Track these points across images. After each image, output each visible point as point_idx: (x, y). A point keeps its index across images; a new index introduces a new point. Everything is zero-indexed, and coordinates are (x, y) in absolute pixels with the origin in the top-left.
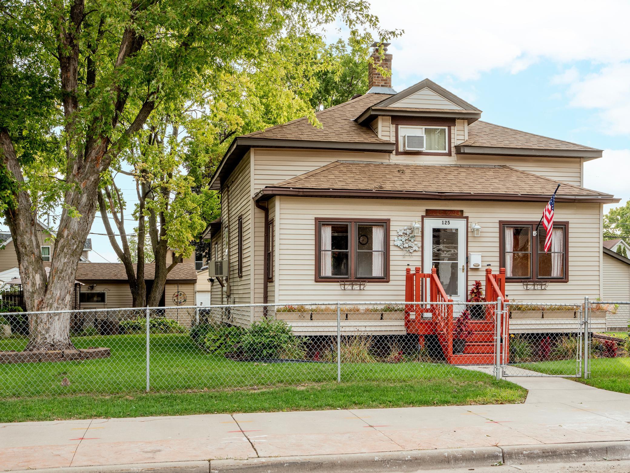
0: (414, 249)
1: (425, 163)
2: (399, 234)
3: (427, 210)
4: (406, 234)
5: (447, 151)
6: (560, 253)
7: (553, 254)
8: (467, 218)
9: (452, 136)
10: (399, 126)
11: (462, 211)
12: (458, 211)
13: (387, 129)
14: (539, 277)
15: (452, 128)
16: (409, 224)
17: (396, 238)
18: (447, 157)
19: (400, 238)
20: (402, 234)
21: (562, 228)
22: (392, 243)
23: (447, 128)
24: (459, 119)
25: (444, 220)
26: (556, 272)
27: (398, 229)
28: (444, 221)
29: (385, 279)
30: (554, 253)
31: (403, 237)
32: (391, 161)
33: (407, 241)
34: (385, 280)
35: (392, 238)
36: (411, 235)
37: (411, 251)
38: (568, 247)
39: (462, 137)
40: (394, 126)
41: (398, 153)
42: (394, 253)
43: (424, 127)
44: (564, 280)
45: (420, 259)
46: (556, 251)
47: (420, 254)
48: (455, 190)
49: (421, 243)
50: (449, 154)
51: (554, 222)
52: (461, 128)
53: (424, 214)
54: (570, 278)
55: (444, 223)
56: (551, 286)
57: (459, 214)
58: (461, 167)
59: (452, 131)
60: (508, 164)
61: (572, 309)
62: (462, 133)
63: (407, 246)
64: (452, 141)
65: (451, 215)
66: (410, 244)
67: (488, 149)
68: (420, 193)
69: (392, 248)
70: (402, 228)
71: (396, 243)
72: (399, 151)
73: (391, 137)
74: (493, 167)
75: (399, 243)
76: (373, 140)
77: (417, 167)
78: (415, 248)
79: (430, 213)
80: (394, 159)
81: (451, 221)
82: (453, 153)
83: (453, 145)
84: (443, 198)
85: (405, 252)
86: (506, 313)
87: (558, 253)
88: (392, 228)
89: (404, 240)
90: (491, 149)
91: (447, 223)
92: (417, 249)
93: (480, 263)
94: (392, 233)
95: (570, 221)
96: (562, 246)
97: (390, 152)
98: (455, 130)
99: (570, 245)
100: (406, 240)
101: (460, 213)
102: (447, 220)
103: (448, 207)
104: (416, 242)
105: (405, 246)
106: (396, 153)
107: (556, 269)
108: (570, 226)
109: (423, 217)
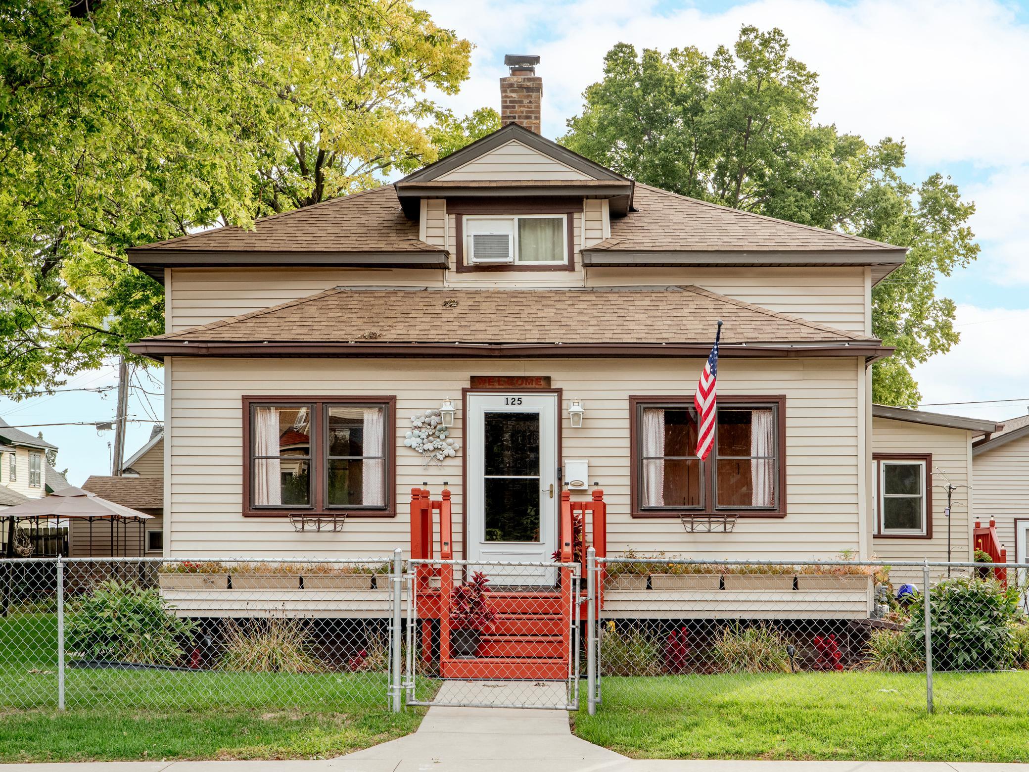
0: (446, 452)
1: (518, 285)
2: (415, 424)
3: (472, 378)
4: (430, 425)
5: (565, 262)
6: (768, 458)
7: (754, 462)
8: (559, 391)
9: (576, 232)
10: (465, 218)
11: (548, 379)
12: (538, 379)
13: (439, 223)
14: (721, 507)
15: (576, 216)
16: (435, 404)
17: (408, 433)
18: (567, 272)
19: (416, 432)
20: (420, 425)
21: (770, 408)
22: (399, 442)
23: (564, 217)
24: (588, 197)
25: (510, 395)
26: (760, 497)
27: (412, 414)
28: (510, 398)
29: (387, 510)
30: (757, 458)
31: (423, 430)
32: (446, 284)
33: (431, 438)
34: (387, 513)
35: (399, 433)
36: (439, 427)
37: (441, 457)
38: (785, 446)
39: (597, 234)
40: (453, 216)
41: (461, 268)
42: (405, 461)
43: (516, 217)
44: (776, 513)
45: (459, 471)
46: (761, 454)
47: (459, 462)
48: (532, 336)
49: (461, 440)
50: (571, 268)
51: (717, 397)
52: (594, 215)
53: (467, 385)
54: (789, 509)
55: (510, 401)
56: (743, 526)
57: (543, 385)
58: (592, 291)
59: (576, 223)
60: (698, 283)
61: (787, 572)
62: (597, 225)
63: (431, 448)
64: (576, 241)
65: (524, 386)
66: (437, 443)
67: (644, 255)
68: (450, 345)
69: (400, 451)
70: (419, 413)
71: (408, 442)
72: (465, 264)
73: (447, 238)
74: (662, 290)
75: (414, 442)
76: (405, 246)
77: (491, 295)
78: (449, 451)
79: (479, 384)
80: (453, 281)
81: (524, 399)
82: (578, 266)
83: (576, 250)
84: (497, 353)
85: (429, 459)
86: (413, 580)
87: (764, 458)
88: (399, 413)
89: (424, 436)
90: (651, 255)
91: (516, 402)
92: (452, 453)
93: (585, 480)
94: (399, 423)
95: (789, 394)
96: (771, 446)
97: (444, 267)
98: (580, 220)
99: (789, 442)
100: (428, 436)
101: (543, 383)
102: (516, 395)
103: (519, 370)
104: (449, 440)
105: (426, 447)
106: (457, 268)
107: (761, 491)
108: (789, 403)
109: (465, 391)
